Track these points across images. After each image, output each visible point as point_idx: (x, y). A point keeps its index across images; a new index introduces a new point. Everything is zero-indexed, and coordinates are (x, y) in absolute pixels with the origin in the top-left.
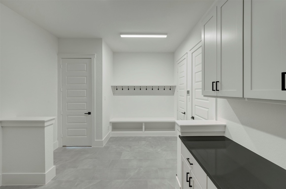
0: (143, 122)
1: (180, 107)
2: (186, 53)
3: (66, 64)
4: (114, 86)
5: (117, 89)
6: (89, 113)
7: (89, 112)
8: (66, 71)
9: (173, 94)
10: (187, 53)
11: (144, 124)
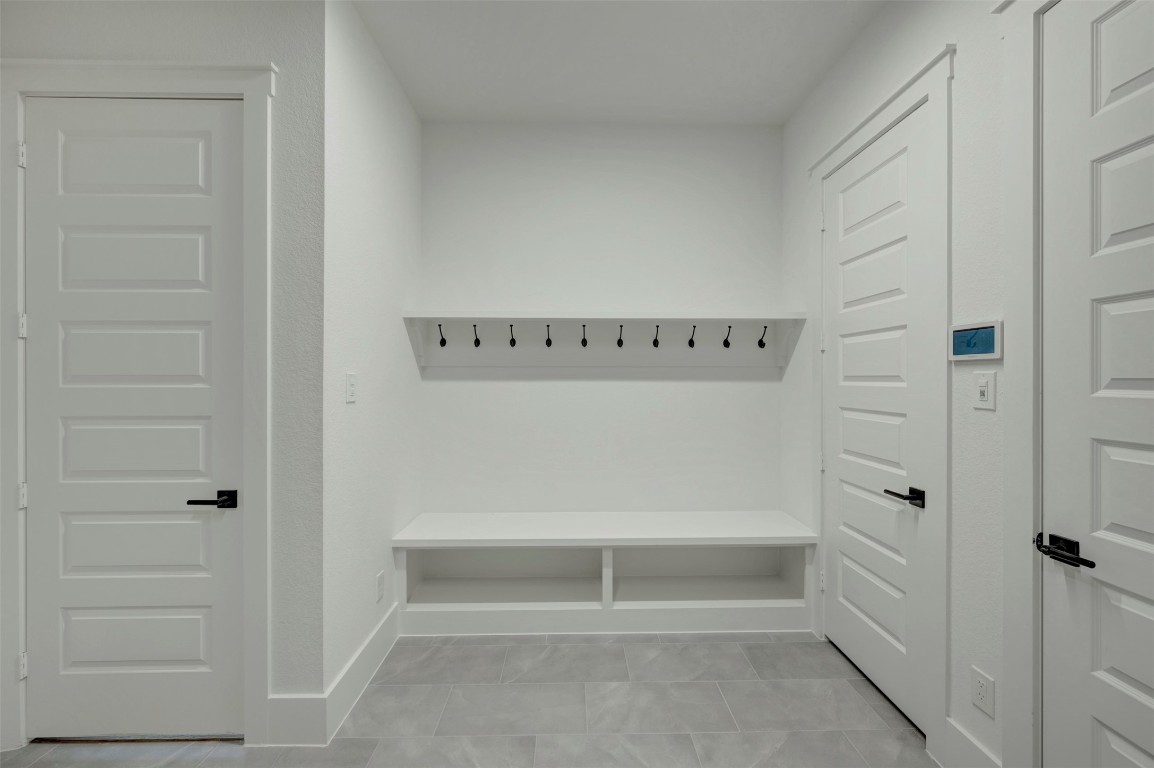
0: (607, 547)
1: (847, 452)
2: (942, 49)
3: (61, 138)
4: (428, 322)
5: (443, 342)
6: (228, 499)
7: (220, 493)
8: (61, 192)
9: (778, 372)
10: (951, 51)
11: (607, 559)
